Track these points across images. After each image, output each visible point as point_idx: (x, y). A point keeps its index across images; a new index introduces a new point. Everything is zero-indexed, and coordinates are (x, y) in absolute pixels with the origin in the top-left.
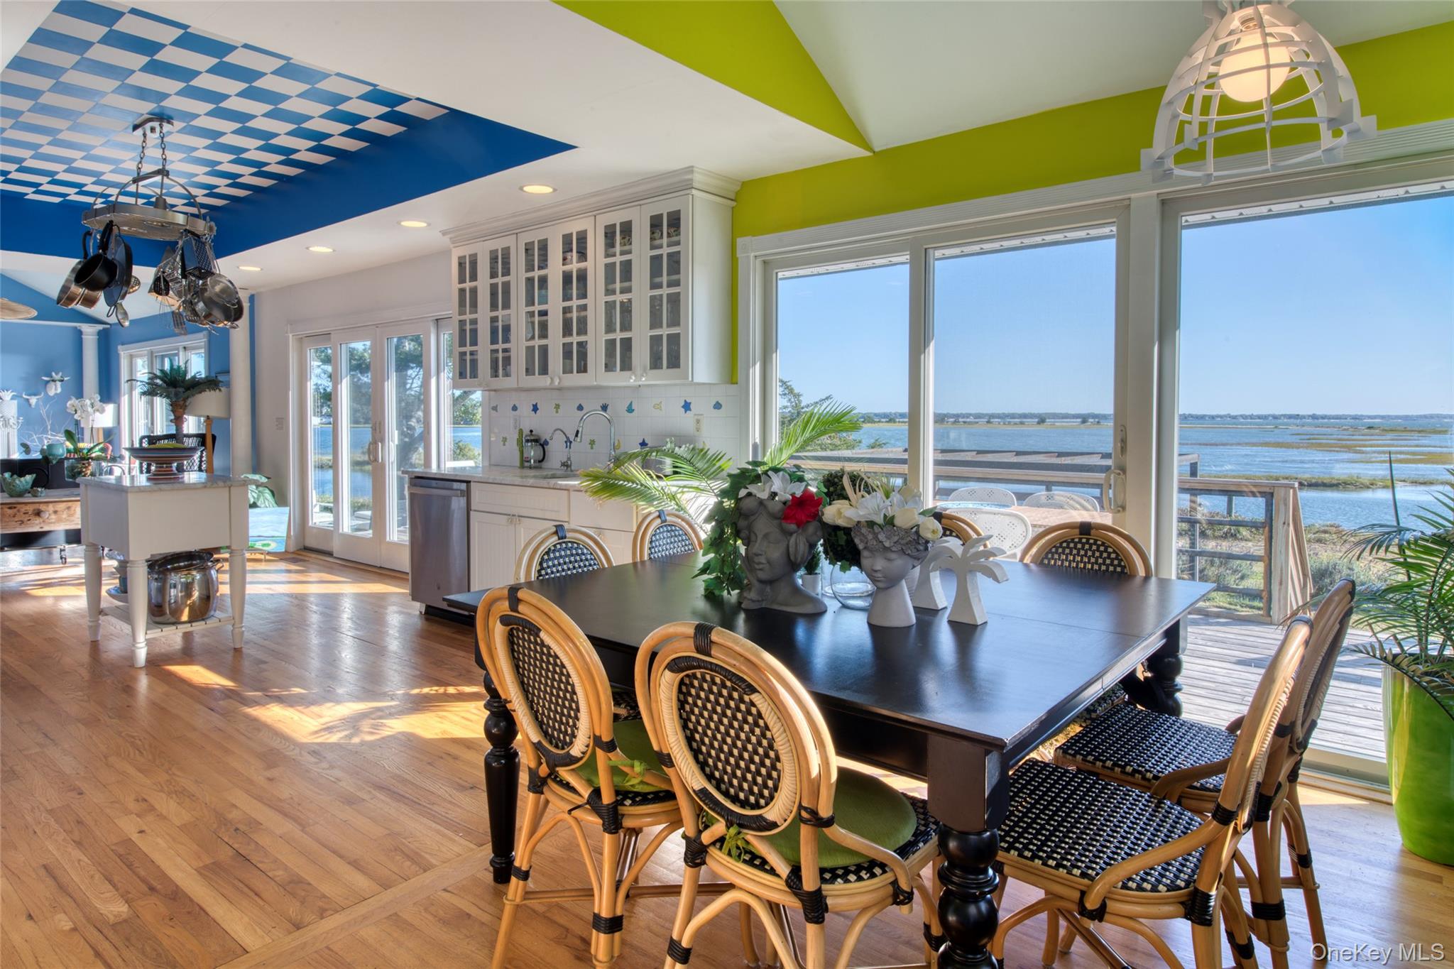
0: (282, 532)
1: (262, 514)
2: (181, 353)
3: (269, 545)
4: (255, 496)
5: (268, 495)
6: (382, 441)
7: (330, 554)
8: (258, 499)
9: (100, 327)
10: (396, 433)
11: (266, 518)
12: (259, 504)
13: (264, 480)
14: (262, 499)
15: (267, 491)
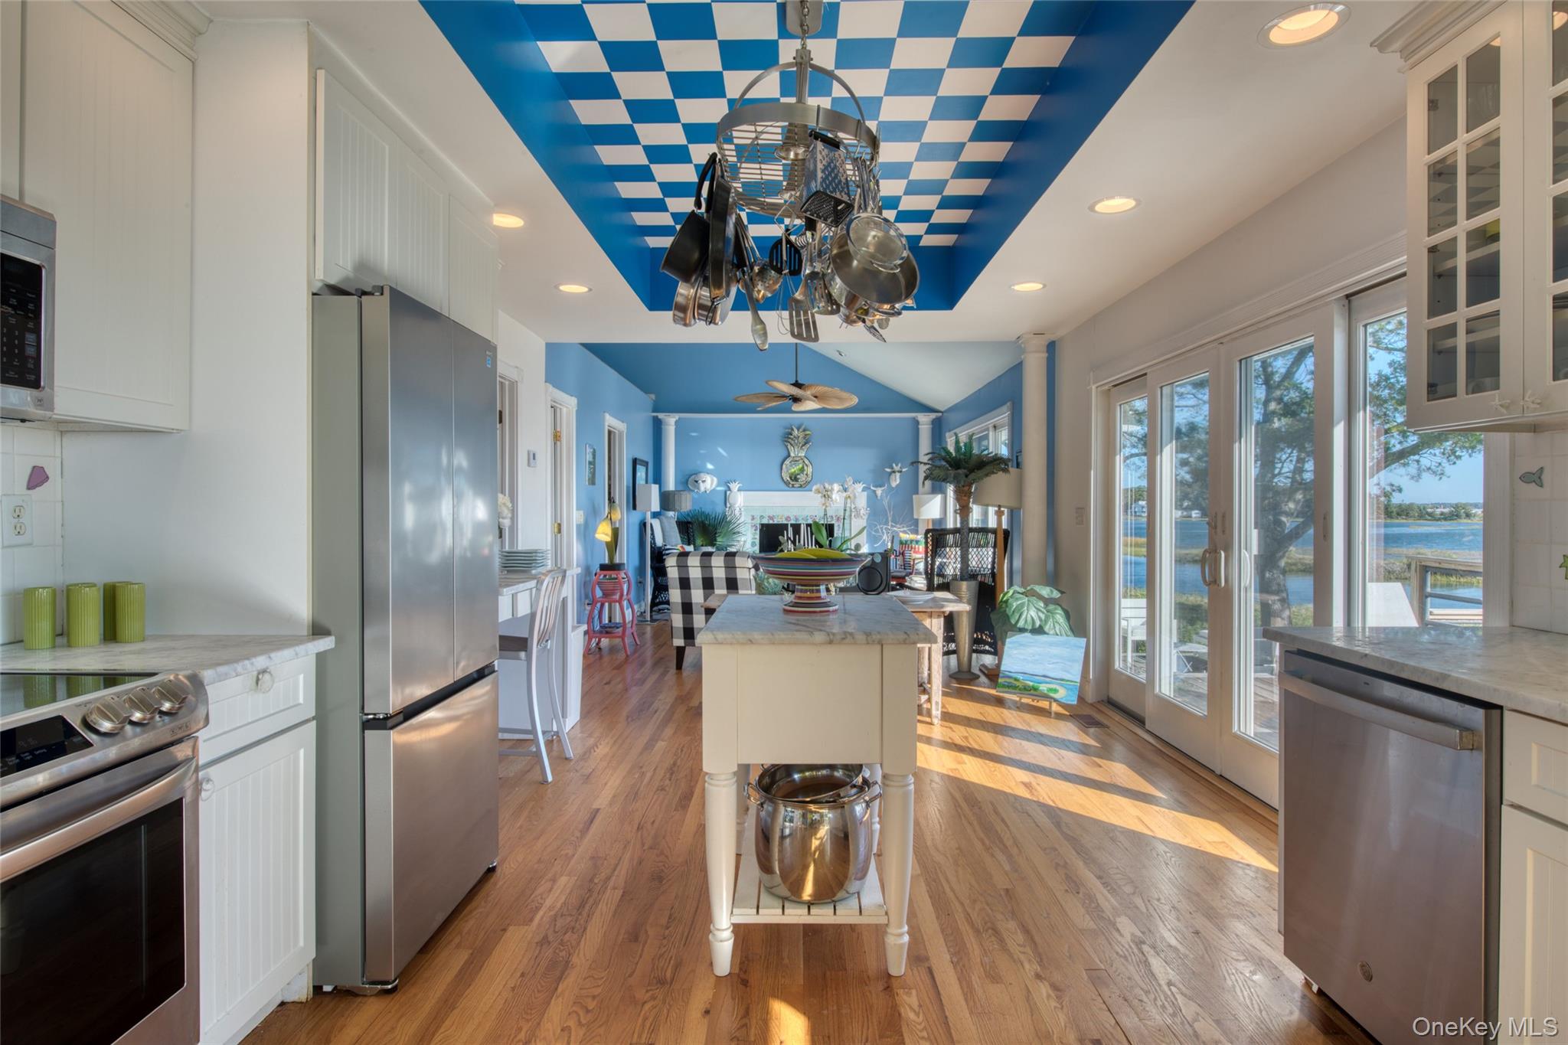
0: (1075, 674)
1: (1051, 644)
2: (991, 434)
3: (1056, 691)
4: (1043, 616)
5: (1060, 617)
6: (1228, 547)
7: (1140, 721)
8: (1046, 622)
9: (933, 416)
10: (1255, 533)
11: (1055, 651)
12: (1046, 629)
13: (1056, 594)
14: (1050, 623)
15: (1060, 611)
